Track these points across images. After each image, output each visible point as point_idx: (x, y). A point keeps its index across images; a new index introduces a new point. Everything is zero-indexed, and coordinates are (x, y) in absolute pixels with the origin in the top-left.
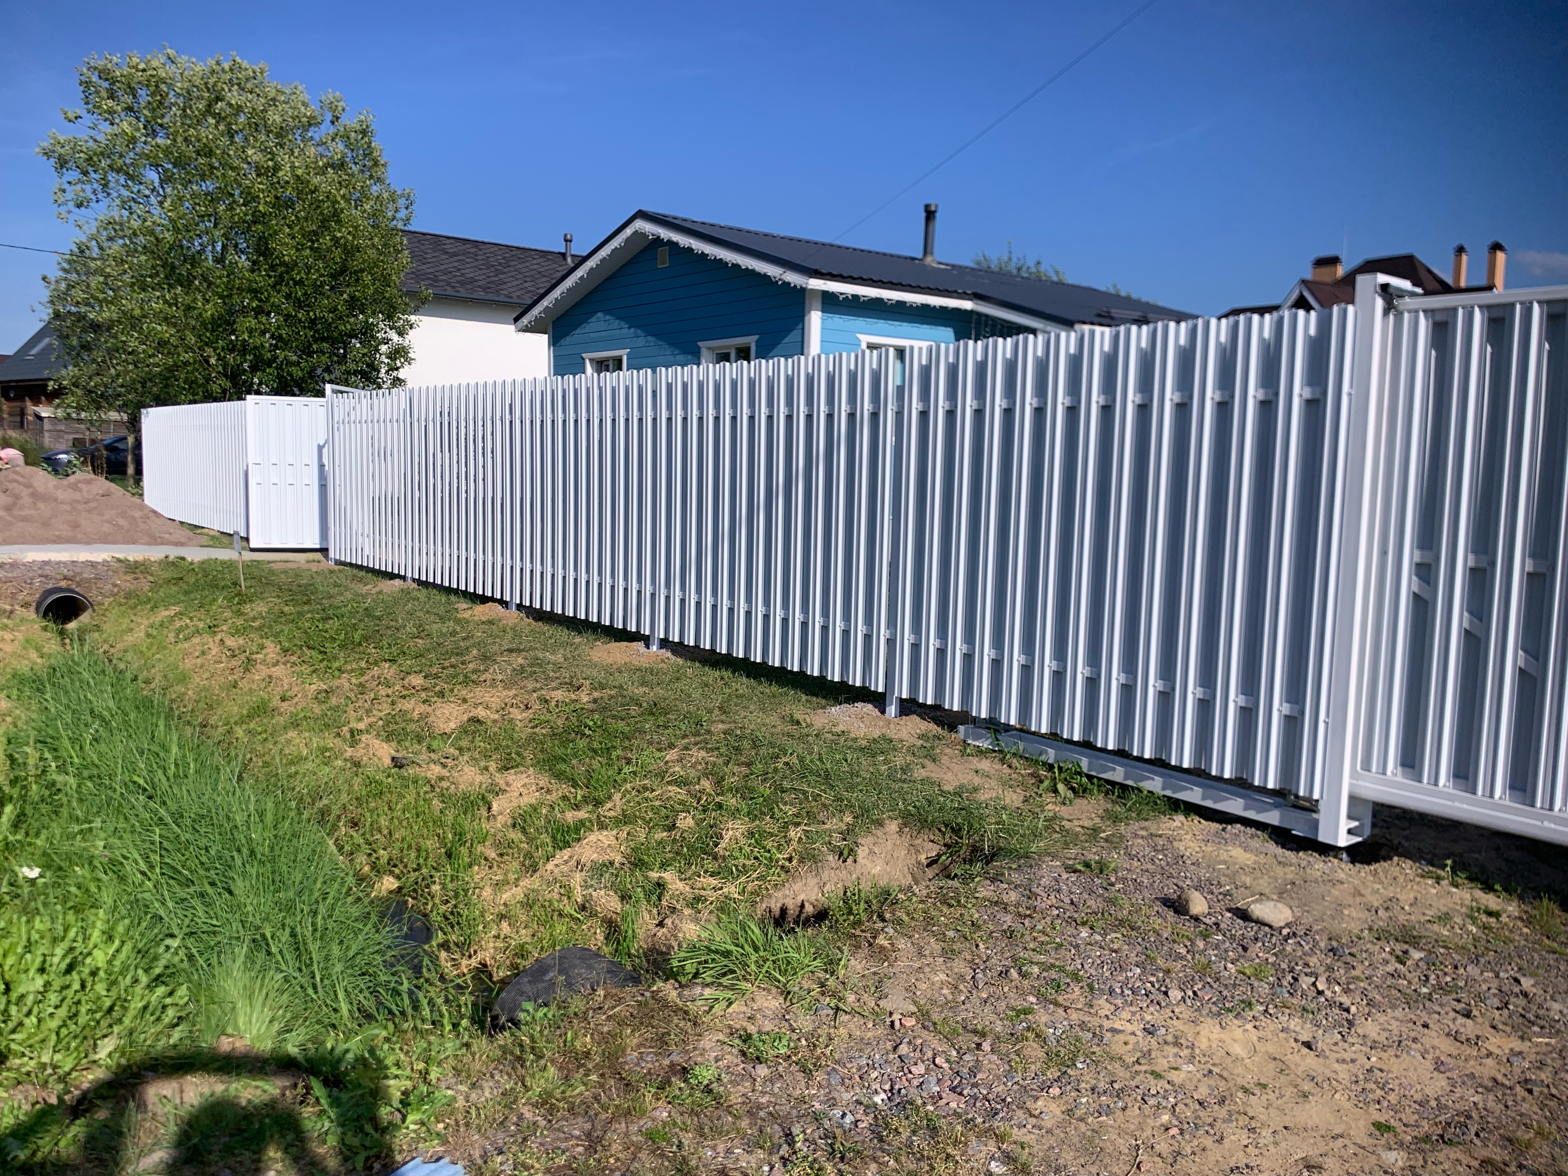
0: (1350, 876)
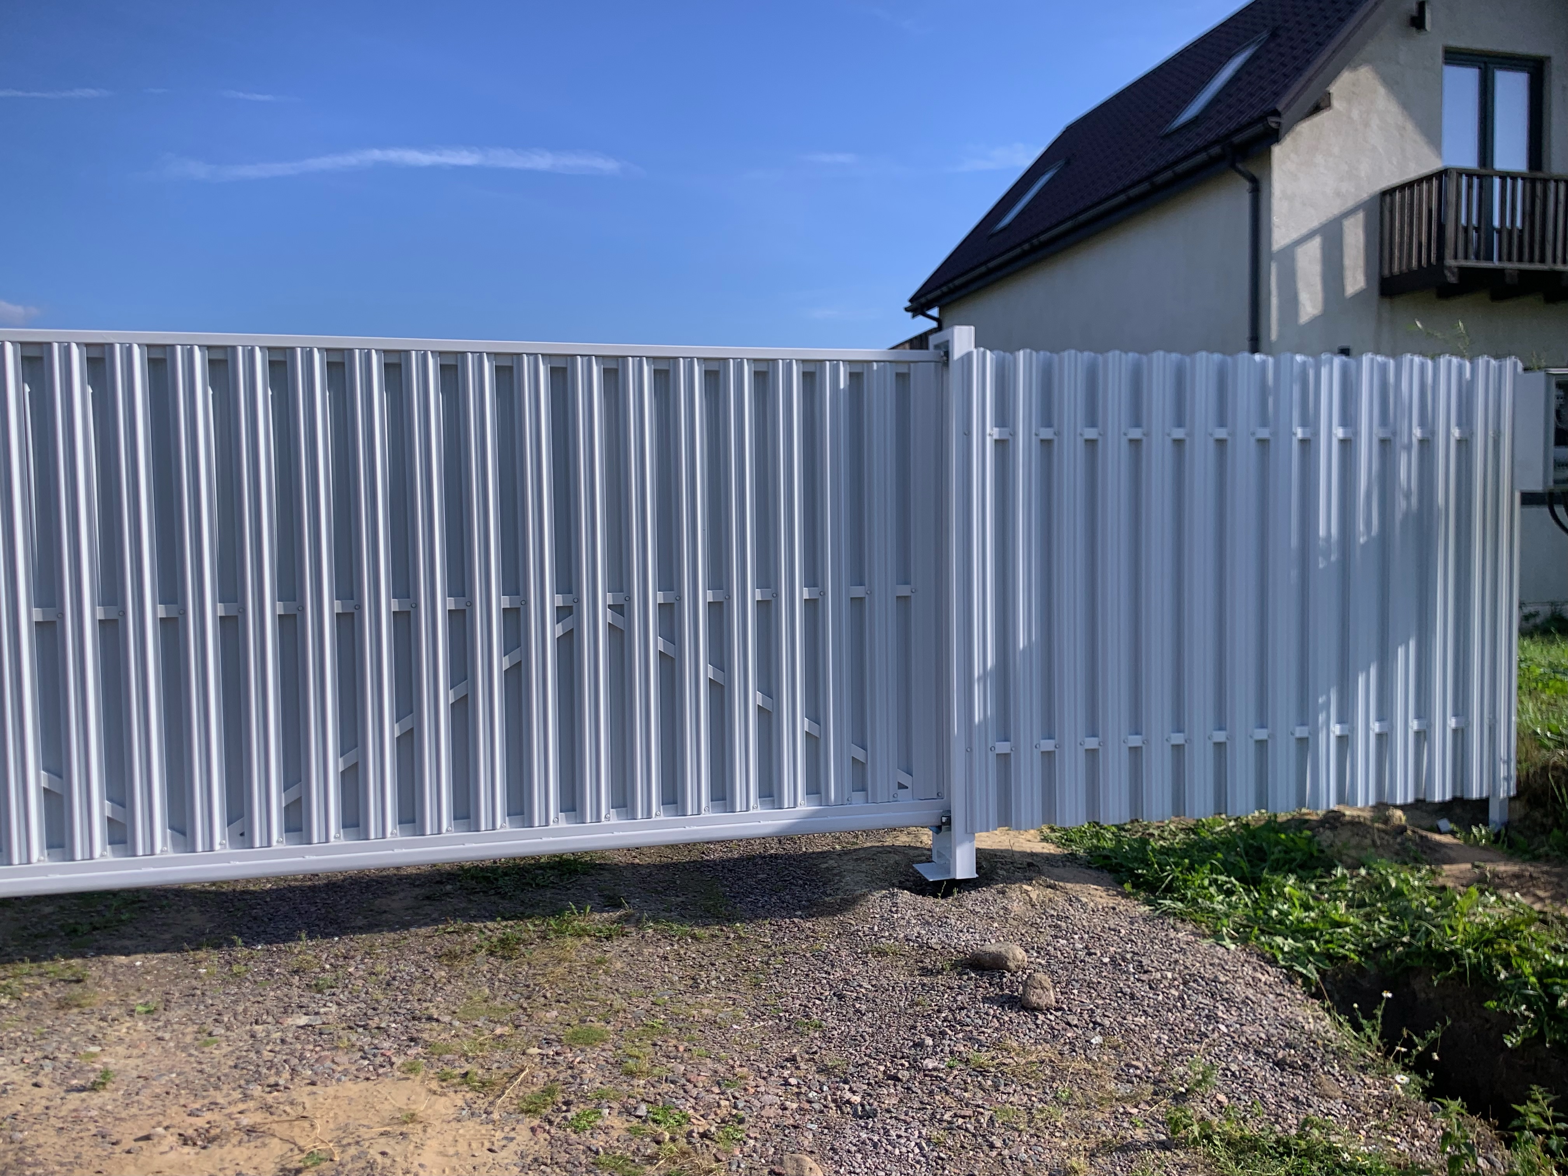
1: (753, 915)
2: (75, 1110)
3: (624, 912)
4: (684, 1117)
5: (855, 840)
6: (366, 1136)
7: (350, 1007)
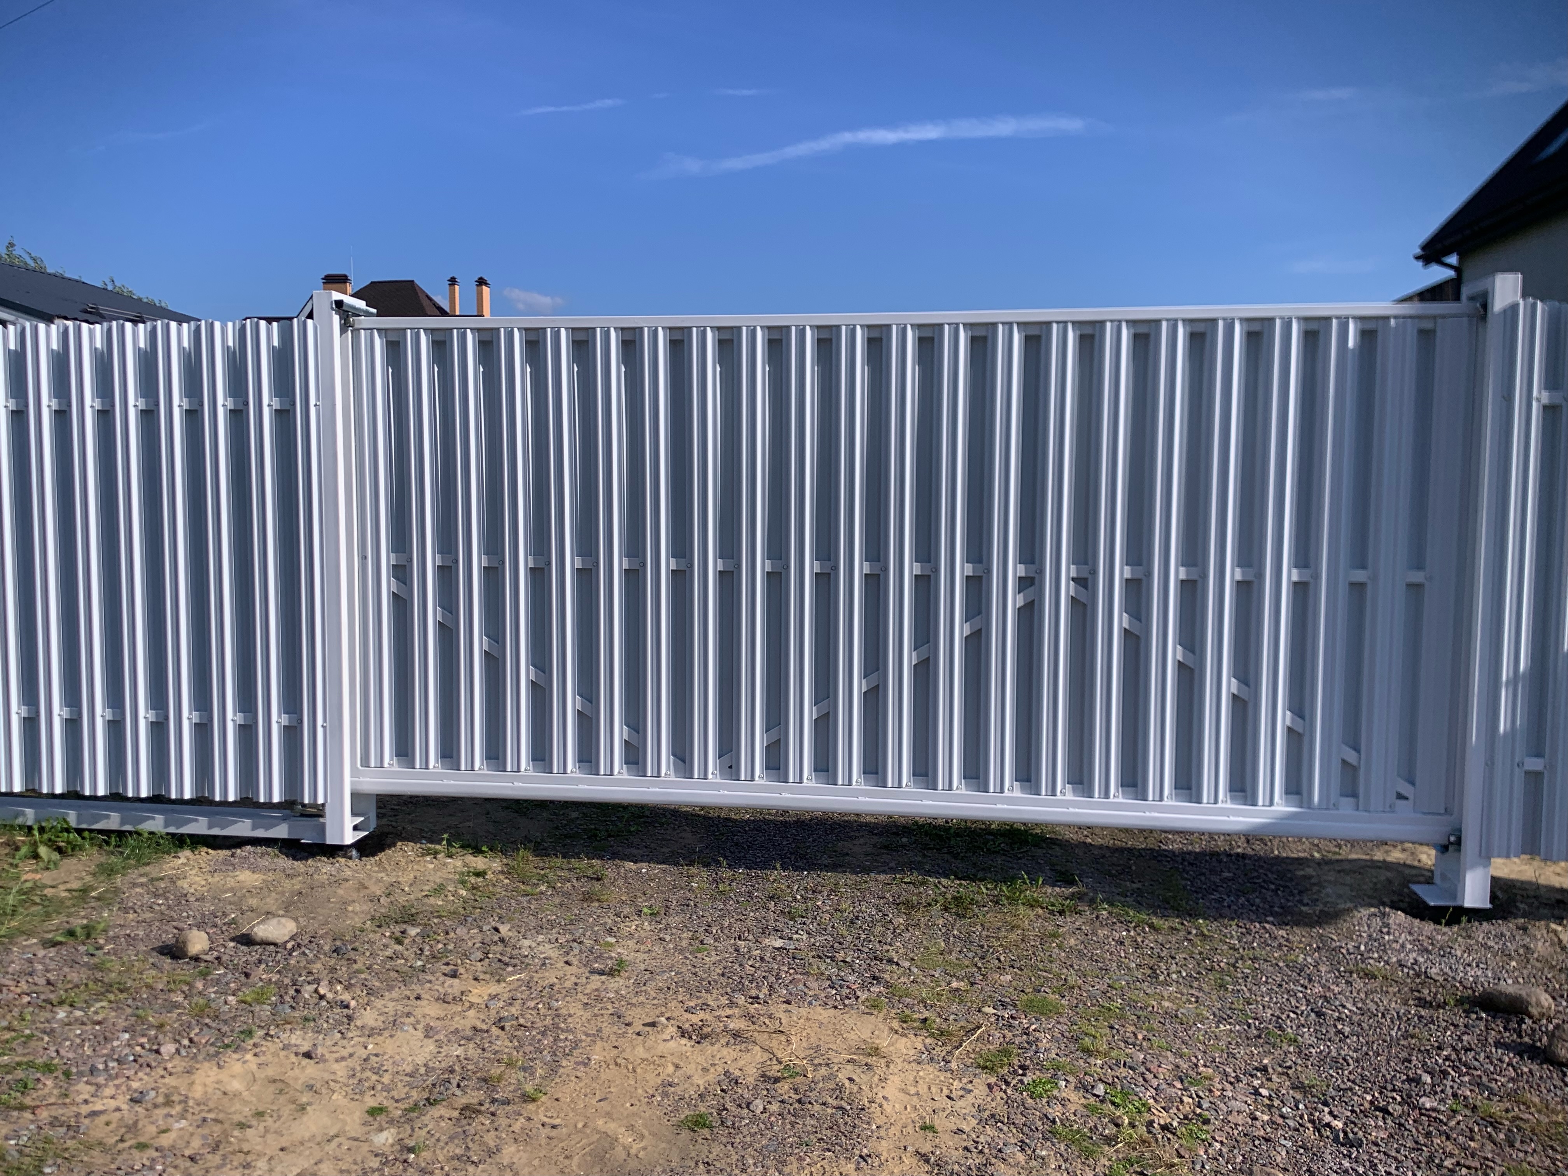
0: (357, 872)
1: (1218, 914)
2: (597, 990)
3: (1077, 889)
4: (1144, 1105)
5: (1337, 850)
6: (835, 1060)
7: (818, 938)
